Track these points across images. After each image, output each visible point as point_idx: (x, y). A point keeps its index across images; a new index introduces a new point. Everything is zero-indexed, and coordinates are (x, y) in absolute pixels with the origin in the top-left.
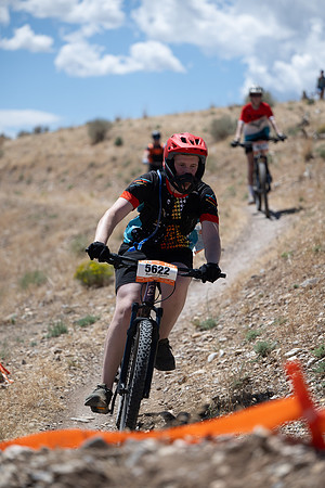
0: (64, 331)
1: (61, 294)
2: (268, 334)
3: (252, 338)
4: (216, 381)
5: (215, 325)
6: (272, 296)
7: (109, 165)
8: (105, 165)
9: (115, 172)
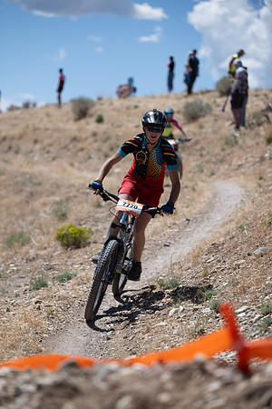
0: (45, 285)
1: (43, 253)
2: (222, 294)
3: (209, 297)
4: (175, 332)
5: (177, 285)
6: (228, 261)
7: (91, 140)
8: (86, 139)
9: (95, 145)
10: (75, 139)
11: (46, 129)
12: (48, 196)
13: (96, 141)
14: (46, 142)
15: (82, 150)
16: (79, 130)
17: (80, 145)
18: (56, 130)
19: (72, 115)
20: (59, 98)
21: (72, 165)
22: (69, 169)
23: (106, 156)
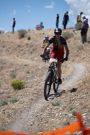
2: (77, 108)
3: (71, 109)
4: (58, 123)
5: (59, 104)
6: (79, 95)
8: (24, 46)
9: (27, 49)
10: (19, 46)
11: (8, 42)
14: (8, 47)
15: (22, 50)
16: (21, 42)
19: (18, 37)
20: (13, 29)
21: (18, 56)
23: (31, 53)
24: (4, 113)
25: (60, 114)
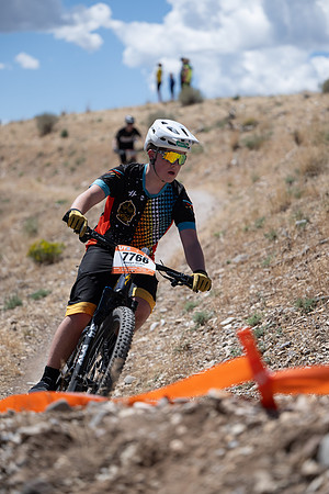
0: (19, 304)
1: (15, 270)
2: (204, 305)
3: (191, 309)
4: (159, 347)
7: (56, 155)
8: (52, 154)
9: (62, 160)
10: (41, 155)
11: (12, 147)
12: (17, 212)
13: (61, 156)
14: (13, 159)
15: (48, 165)
16: (45, 145)
17: (47, 161)
18: (22, 146)
19: (37, 131)
21: (39, 180)
22: (37, 185)
23: (73, 170)
24: (15, 329)
25: (163, 321)
